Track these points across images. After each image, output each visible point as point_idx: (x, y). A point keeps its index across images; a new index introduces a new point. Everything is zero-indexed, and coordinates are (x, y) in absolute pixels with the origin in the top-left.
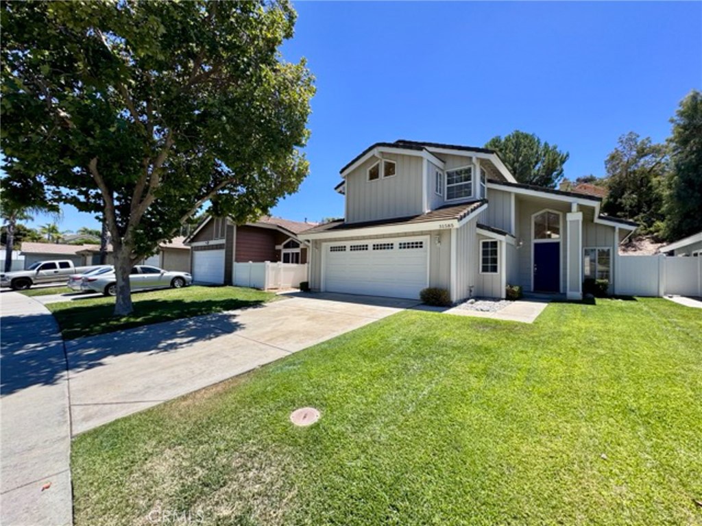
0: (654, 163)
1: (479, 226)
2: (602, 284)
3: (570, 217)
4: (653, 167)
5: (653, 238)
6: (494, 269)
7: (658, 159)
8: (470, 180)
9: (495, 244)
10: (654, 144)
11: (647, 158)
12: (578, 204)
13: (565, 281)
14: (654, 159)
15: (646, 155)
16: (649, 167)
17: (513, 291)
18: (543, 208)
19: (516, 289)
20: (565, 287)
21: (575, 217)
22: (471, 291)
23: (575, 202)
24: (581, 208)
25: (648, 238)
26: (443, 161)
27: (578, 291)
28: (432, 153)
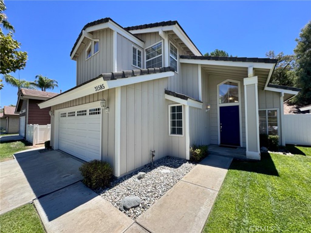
0: (286, 65)
1: (167, 92)
2: (274, 139)
3: (246, 81)
4: (286, 67)
5: (288, 103)
6: (180, 132)
7: (288, 62)
8: (161, 53)
9: (180, 108)
10: (285, 55)
11: (282, 62)
12: (254, 69)
13: (244, 137)
14: (286, 63)
15: (282, 61)
16: (284, 67)
17: (196, 153)
18: (226, 80)
19: (198, 151)
20: (244, 142)
21: (251, 81)
22: (153, 156)
23: (251, 67)
24: (257, 72)
25: (285, 103)
26: (142, 41)
27: (257, 152)
28: (134, 35)
